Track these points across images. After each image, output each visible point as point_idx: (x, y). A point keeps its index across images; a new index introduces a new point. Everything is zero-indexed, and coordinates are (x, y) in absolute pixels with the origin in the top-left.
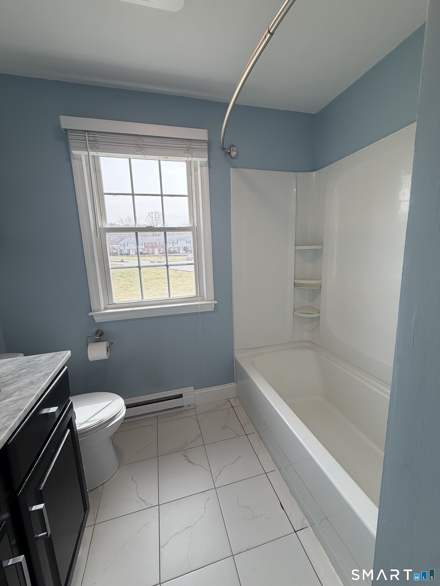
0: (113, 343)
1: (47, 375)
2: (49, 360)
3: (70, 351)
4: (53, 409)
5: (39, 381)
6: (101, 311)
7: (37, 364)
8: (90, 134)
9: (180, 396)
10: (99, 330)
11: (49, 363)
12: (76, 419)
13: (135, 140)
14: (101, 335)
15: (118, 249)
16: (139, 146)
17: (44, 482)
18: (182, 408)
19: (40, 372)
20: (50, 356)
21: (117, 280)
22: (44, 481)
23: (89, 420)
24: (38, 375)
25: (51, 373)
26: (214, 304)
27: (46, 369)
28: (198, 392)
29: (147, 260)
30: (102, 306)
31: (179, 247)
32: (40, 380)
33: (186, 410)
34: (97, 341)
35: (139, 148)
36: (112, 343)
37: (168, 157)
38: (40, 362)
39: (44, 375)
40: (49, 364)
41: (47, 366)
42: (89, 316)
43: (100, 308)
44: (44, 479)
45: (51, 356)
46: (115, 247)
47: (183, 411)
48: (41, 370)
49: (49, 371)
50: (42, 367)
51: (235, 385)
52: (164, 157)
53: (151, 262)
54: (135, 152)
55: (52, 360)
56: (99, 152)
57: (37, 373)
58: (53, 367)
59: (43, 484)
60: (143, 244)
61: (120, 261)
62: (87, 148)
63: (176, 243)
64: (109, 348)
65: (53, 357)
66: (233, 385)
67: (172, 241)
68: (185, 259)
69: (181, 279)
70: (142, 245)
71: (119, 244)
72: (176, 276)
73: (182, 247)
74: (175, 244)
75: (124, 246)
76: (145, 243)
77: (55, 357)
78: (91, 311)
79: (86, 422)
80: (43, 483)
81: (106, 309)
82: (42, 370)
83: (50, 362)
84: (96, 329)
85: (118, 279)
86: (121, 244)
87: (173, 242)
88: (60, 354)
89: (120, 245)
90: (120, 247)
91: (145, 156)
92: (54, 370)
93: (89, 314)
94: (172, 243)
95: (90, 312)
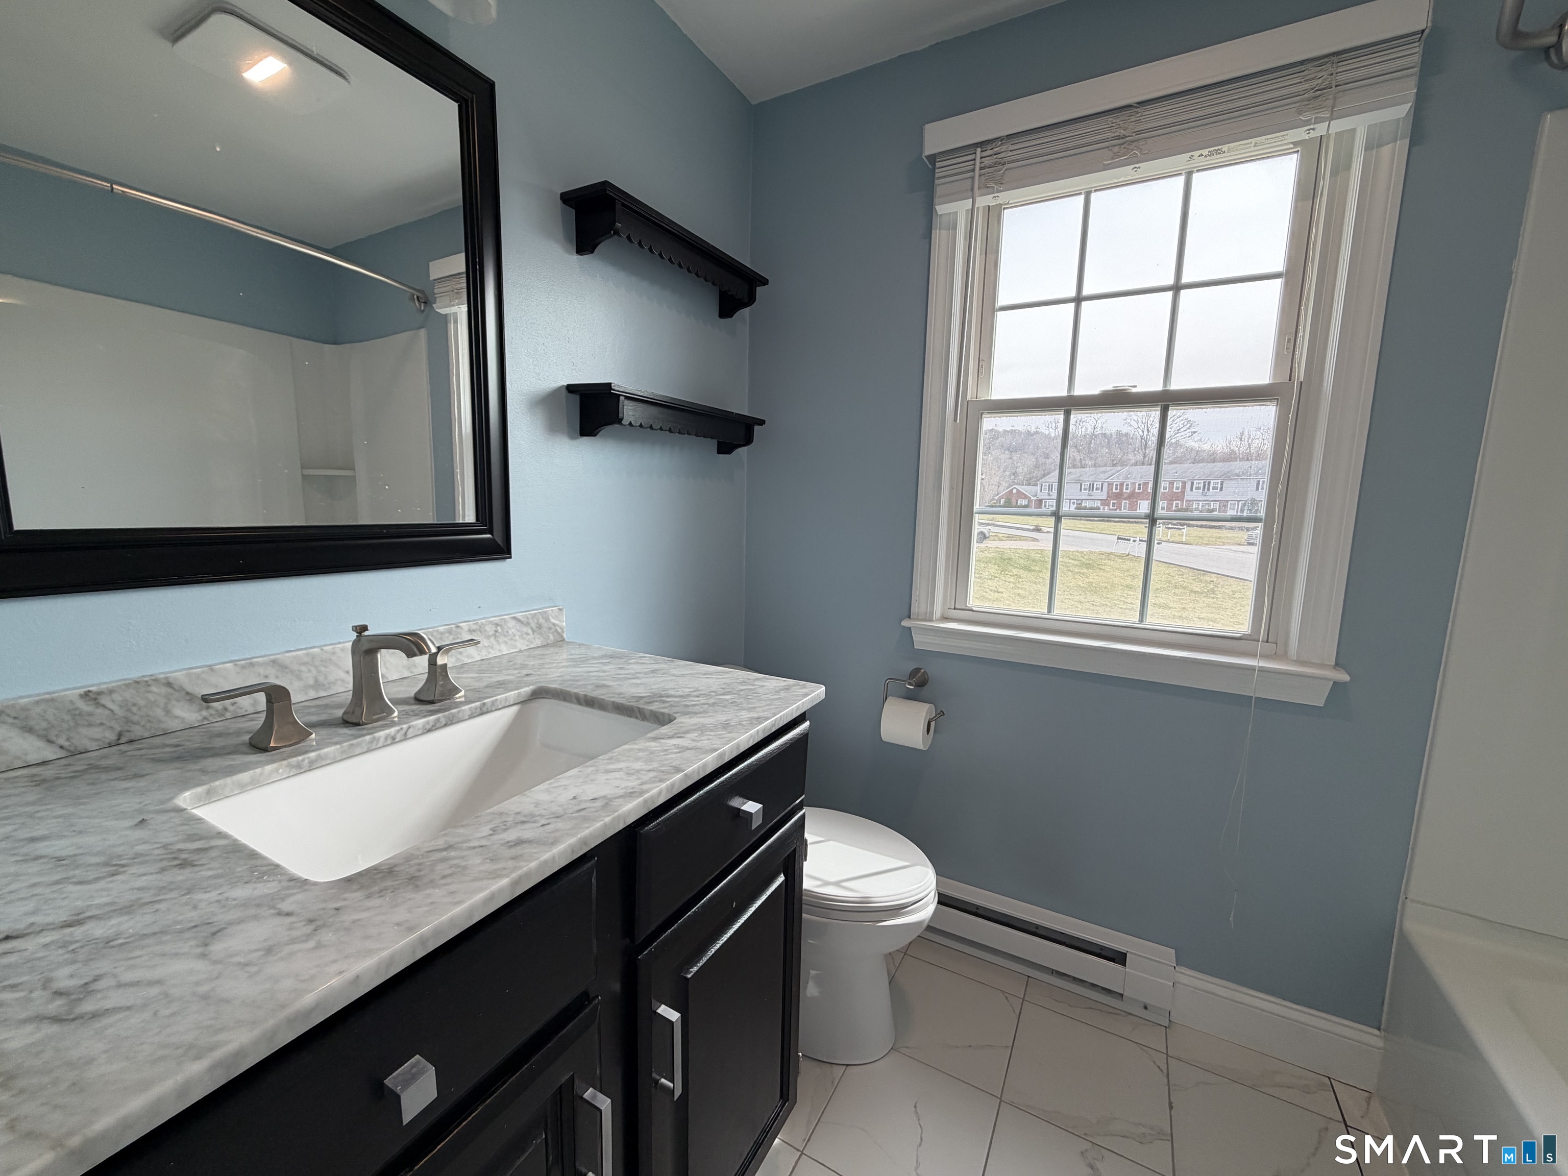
0: (944, 715)
1: (759, 720)
2: (777, 692)
3: (824, 688)
4: (752, 807)
5: (739, 726)
6: (931, 620)
7: (754, 693)
8: (986, 150)
9: (1119, 958)
10: (921, 669)
11: (774, 697)
12: (806, 860)
13: (1114, 125)
14: (922, 684)
15: (1032, 498)
16: (1122, 141)
17: (700, 965)
18: (1116, 998)
19: (750, 710)
20: (783, 684)
21: (1014, 576)
22: (698, 961)
23: (844, 884)
24: (745, 715)
25: (767, 719)
26: (1330, 680)
27: (764, 707)
28: (1189, 978)
29: (1108, 533)
30: (938, 612)
31: (1227, 501)
32: (742, 725)
33: (1130, 1016)
34: (910, 697)
35: (1123, 146)
36: (943, 712)
37: (1225, 148)
38: (760, 690)
39: (752, 718)
40: (775, 699)
41: (769, 702)
42: (903, 627)
43: (932, 613)
44: (701, 959)
45: (785, 685)
46: (1026, 491)
47: (1118, 1012)
48: (754, 706)
49: (765, 714)
50: (759, 700)
51: (1380, 1043)
52: (1205, 152)
53: (1119, 538)
54: (1106, 163)
55: (782, 694)
56: (1001, 191)
57: (744, 710)
58: (776, 708)
59: (695, 969)
60: (1105, 485)
61: (1032, 527)
62: (972, 190)
63: (1214, 488)
64: (933, 724)
65: (787, 689)
66: (1371, 1037)
67: (1202, 482)
68: (1243, 541)
69: (1211, 600)
70: (1102, 490)
71: (1036, 485)
72: (1197, 589)
73: (1239, 501)
74: (1211, 490)
75: (1049, 491)
76: (1110, 484)
77: (790, 691)
78: (909, 617)
79: (837, 884)
80: (695, 964)
81: (944, 618)
82: (755, 708)
83: (777, 697)
84: (912, 666)
85: (1016, 575)
86: (1043, 484)
87: (1204, 482)
88: (804, 687)
89: (1039, 485)
90: (1039, 491)
91: (1137, 166)
92: (775, 715)
93: (905, 623)
94: (1202, 486)
95: (908, 619)
